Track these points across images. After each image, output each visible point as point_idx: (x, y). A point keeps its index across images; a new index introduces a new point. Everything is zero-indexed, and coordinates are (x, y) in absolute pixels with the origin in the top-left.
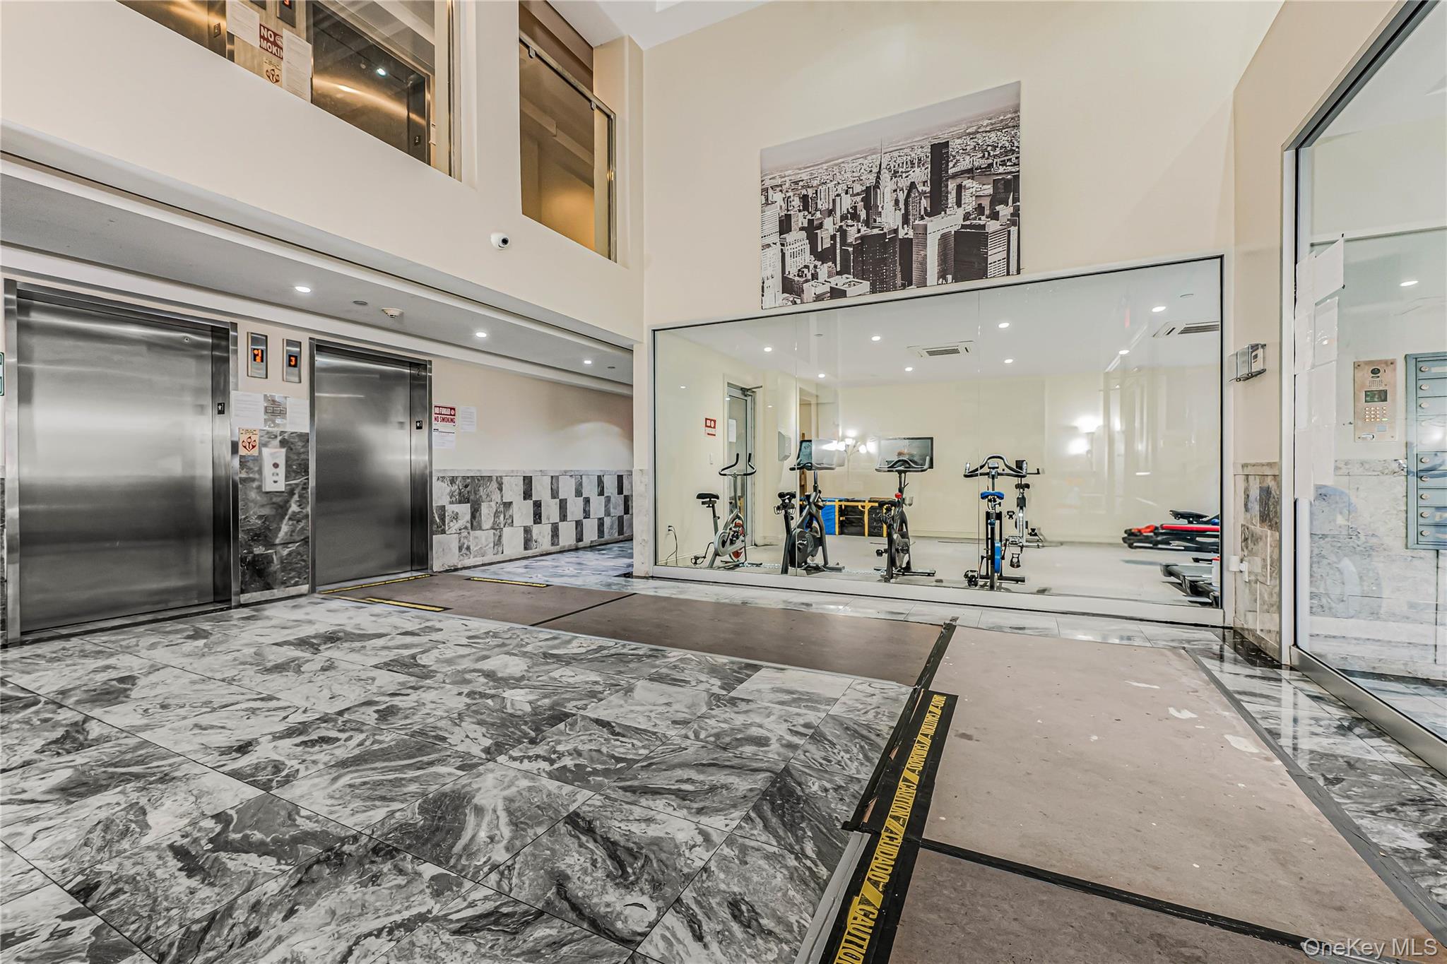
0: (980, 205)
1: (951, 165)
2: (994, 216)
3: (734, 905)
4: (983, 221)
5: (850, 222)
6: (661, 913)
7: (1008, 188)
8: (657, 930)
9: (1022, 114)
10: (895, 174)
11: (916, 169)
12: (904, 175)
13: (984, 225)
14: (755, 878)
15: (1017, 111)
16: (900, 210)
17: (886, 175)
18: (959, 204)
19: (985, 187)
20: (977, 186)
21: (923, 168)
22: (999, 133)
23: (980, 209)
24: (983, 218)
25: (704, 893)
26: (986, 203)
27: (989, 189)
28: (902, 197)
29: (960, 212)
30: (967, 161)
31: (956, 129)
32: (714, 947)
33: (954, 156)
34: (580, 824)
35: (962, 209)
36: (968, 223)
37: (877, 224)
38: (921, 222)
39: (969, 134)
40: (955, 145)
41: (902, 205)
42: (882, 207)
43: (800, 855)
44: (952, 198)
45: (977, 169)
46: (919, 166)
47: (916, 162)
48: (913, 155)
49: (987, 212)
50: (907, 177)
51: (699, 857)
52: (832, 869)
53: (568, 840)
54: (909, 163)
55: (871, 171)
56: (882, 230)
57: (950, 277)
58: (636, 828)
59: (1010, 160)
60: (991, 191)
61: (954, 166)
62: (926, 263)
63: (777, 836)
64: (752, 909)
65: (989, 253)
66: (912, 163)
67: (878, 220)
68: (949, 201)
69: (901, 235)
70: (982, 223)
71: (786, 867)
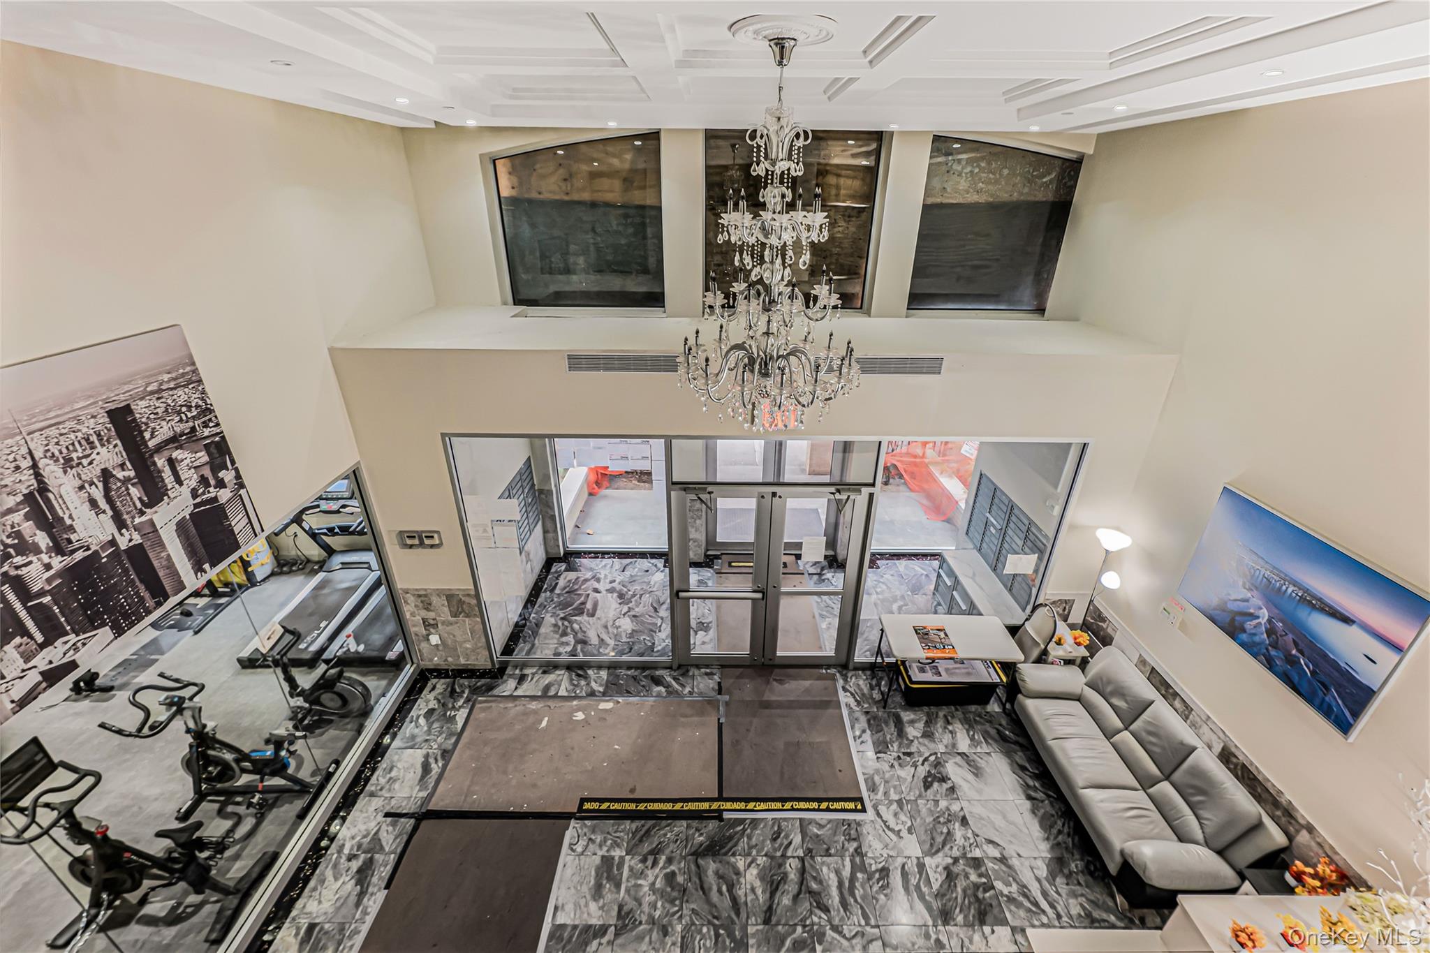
0: (202, 476)
1: (147, 435)
2: (221, 484)
3: (774, 840)
4: (213, 492)
5: (19, 560)
6: (789, 857)
7: (220, 452)
8: (795, 855)
9: (198, 365)
10: (68, 463)
11: (99, 449)
12: (85, 462)
13: (216, 497)
14: (761, 838)
15: (193, 364)
16: (104, 512)
17: (51, 471)
18: (180, 482)
19: (199, 455)
20: (190, 455)
21: (111, 447)
22: (186, 390)
23: (204, 481)
24: (211, 489)
25: (775, 850)
26: (207, 472)
27: (203, 457)
28: (98, 493)
29: (185, 491)
30: (166, 428)
31: (132, 387)
32: (791, 837)
33: (146, 424)
34: (768, 916)
35: (185, 486)
36: (199, 500)
37: (76, 545)
38: (144, 518)
39: (152, 393)
40: (141, 409)
41: (103, 504)
42: (71, 517)
43: (744, 830)
44: (167, 475)
45: (181, 436)
46: (103, 445)
47: (94, 438)
48: (85, 430)
49: (212, 482)
50: (91, 463)
51: (761, 860)
52: (746, 819)
53: (779, 911)
54: (83, 442)
55: (17, 468)
56: (88, 549)
57: (206, 566)
58: (759, 891)
59: (210, 420)
60: (206, 458)
61: (152, 437)
62: (174, 564)
63: (739, 840)
64: (774, 833)
65: (233, 524)
66: (91, 443)
67: (73, 537)
68: (166, 481)
69: (123, 543)
70: (213, 495)
71: (752, 832)
